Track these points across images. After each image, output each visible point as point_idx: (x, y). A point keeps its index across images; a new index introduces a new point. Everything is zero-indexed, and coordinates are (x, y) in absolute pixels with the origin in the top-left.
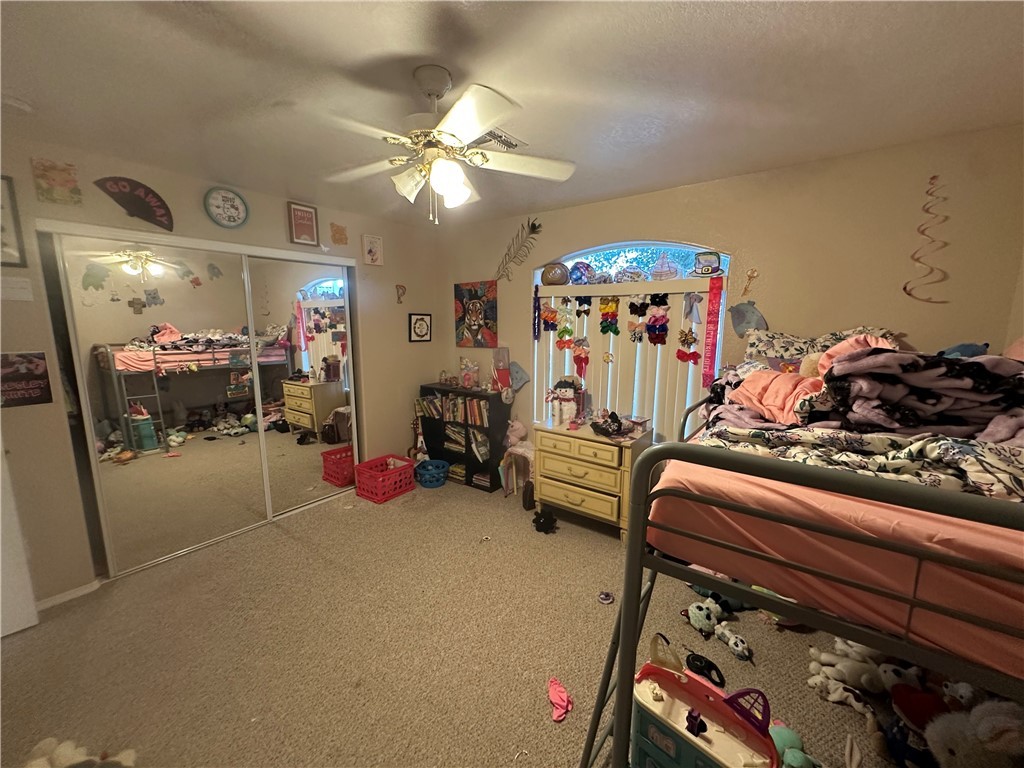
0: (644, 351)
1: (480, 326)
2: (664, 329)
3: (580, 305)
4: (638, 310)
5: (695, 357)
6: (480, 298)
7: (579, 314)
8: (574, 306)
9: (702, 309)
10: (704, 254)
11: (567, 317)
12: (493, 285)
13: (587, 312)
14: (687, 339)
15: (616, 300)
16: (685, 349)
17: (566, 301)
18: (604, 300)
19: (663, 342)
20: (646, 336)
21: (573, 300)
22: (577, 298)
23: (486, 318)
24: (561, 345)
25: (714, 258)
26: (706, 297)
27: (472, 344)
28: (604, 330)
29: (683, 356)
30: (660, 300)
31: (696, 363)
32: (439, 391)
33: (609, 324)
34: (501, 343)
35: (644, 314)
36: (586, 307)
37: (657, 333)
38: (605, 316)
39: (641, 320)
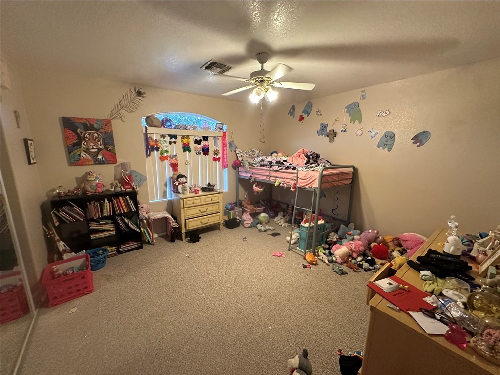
0: (201, 159)
1: (99, 150)
2: (208, 149)
3: (171, 139)
4: (198, 142)
5: (219, 159)
6: (97, 130)
7: (171, 143)
8: (168, 139)
9: (220, 142)
10: (219, 123)
11: (164, 145)
12: (108, 122)
13: (175, 142)
14: (216, 153)
15: (188, 137)
16: (215, 157)
17: (163, 136)
18: (183, 137)
19: (208, 155)
20: (202, 153)
21: (167, 136)
22: (169, 135)
23: (105, 143)
24: (162, 158)
25: (222, 125)
26: (220, 138)
27: (92, 162)
28: (184, 151)
29: (215, 159)
30: (206, 138)
31: (219, 161)
32: (74, 201)
33: (186, 148)
34: (120, 160)
35: (200, 144)
36: (174, 140)
37: (206, 151)
38: (184, 144)
39: (199, 146)
